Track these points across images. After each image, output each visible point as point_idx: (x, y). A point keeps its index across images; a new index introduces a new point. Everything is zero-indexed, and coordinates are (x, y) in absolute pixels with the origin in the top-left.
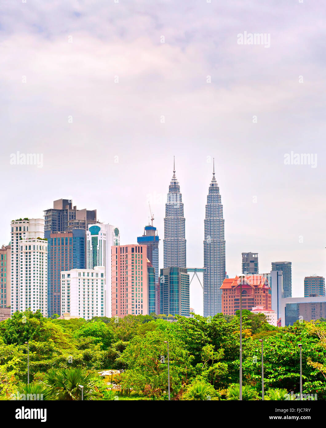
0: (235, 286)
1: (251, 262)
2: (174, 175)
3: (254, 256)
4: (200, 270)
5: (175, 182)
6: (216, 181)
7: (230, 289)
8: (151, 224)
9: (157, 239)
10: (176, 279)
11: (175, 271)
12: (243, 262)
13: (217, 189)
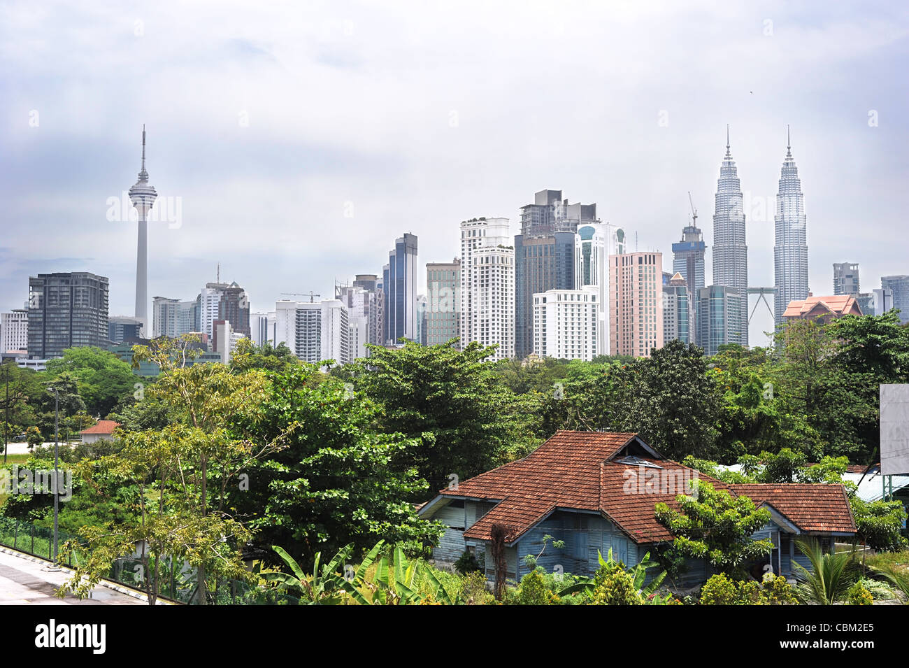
0: (805, 313)
1: (848, 276)
2: (728, 152)
3: (852, 268)
4: (768, 291)
5: (729, 163)
6: (792, 159)
7: (798, 317)
8: (692, 225)
9: (701, 246)
10: (719, 304)
11: (718, 293)
12: (835, 277)
13: (795, 171)
